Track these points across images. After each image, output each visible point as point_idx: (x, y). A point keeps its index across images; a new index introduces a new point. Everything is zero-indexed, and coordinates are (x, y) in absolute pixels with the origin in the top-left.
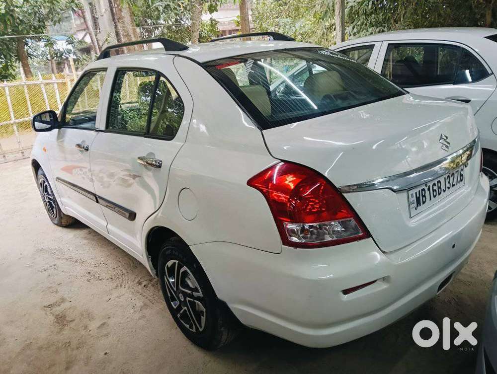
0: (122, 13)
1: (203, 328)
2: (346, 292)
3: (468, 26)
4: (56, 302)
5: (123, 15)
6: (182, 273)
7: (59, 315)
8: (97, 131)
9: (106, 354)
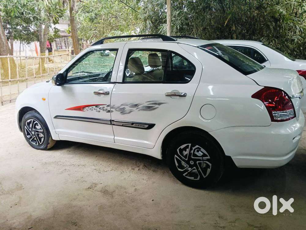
2: (293, 139)
4: (92, 186)
6: (194, 149)
7: (102, 191)
8: (114, 83)
9: (153, 200)
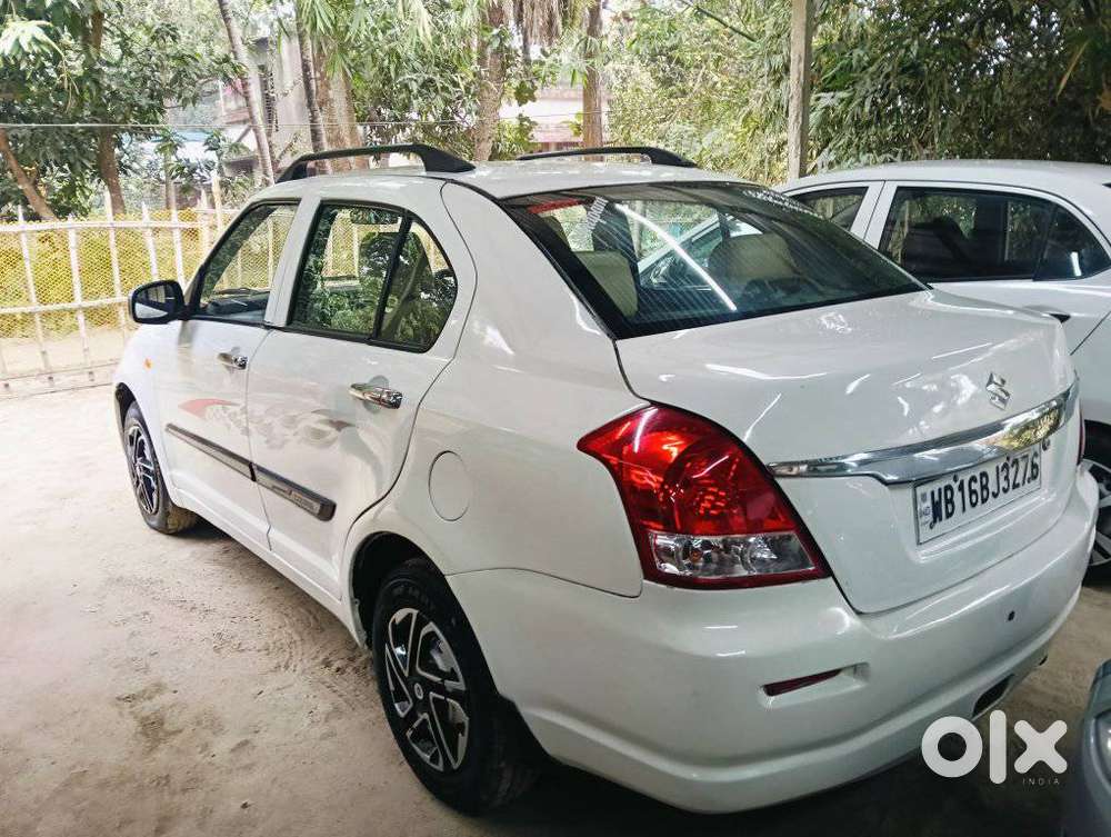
0: (330, 92)
1: (460, 762)
2: (773, 689)
3: (1079, 161)
4: (144, 691)
5: (331, 97)
6: (424, 637)
7: (148, 718)
8: (269, 327)
9: (245, 806)
